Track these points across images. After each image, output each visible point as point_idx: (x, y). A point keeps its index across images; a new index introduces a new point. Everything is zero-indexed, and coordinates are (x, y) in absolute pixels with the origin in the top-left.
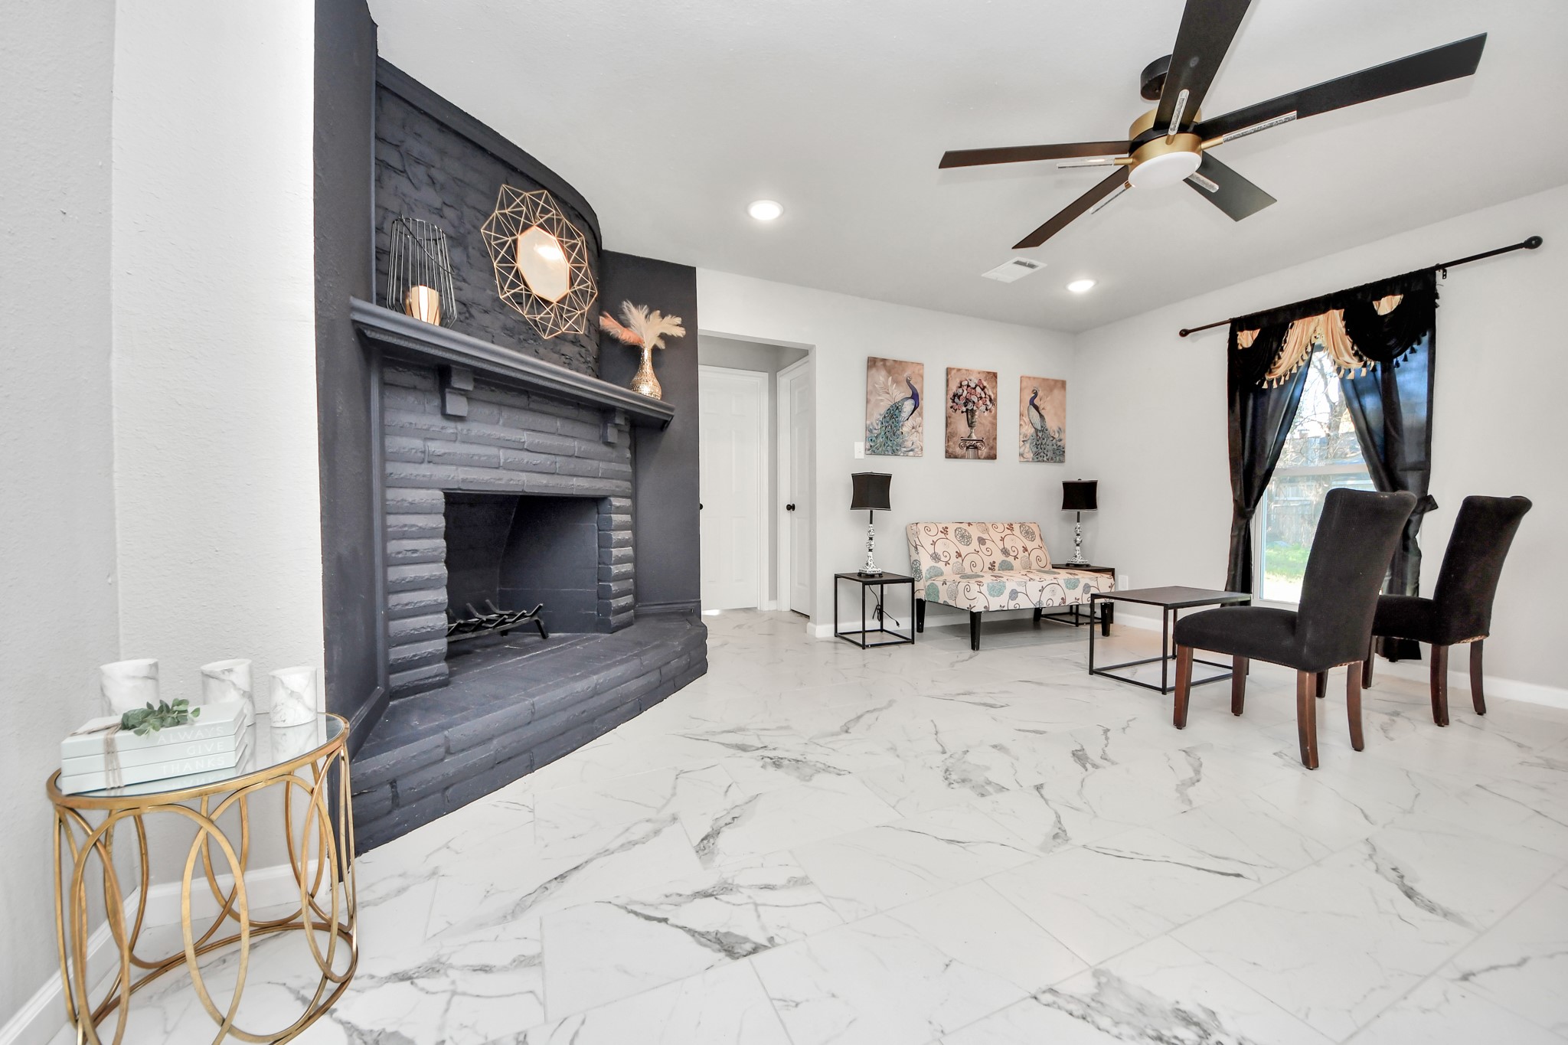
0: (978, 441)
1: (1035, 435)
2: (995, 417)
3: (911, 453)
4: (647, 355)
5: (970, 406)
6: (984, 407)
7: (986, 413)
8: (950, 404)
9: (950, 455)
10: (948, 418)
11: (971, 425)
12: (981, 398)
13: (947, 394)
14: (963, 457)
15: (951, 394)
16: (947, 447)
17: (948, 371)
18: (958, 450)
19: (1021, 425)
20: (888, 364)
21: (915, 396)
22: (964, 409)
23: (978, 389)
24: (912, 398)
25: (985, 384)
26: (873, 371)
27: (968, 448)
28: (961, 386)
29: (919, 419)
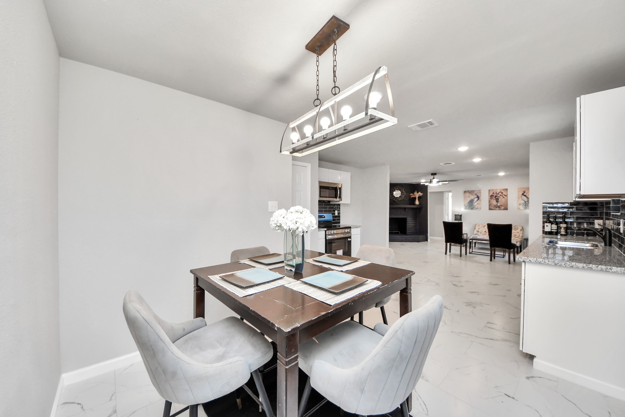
0: (500, 206)
1: (524, 203)
2: (507, 199)
3: (477, 209)
4: (417, 198)
5: (497, 198)
6: (502, 197)
7: (503, 199)
8: (490, 198)
9: (490, 209)
10: (489, 201)
11: (497, 202)
12: (501, 195)
13: (489, 195)
14: (494, 209)
15: (490, 195)
16: (489, 207)
17: (489, 190)
18: (493, 208)
19: (518, 201)
20: (469, 192)
21: (478, 197)
22: (495, 198)
23: (500, 194)
24: (477, 197)
25: (503, 192)
26: (465, 193)
27: (496, 207)
28: (493, 193)
29: (479, 202)
